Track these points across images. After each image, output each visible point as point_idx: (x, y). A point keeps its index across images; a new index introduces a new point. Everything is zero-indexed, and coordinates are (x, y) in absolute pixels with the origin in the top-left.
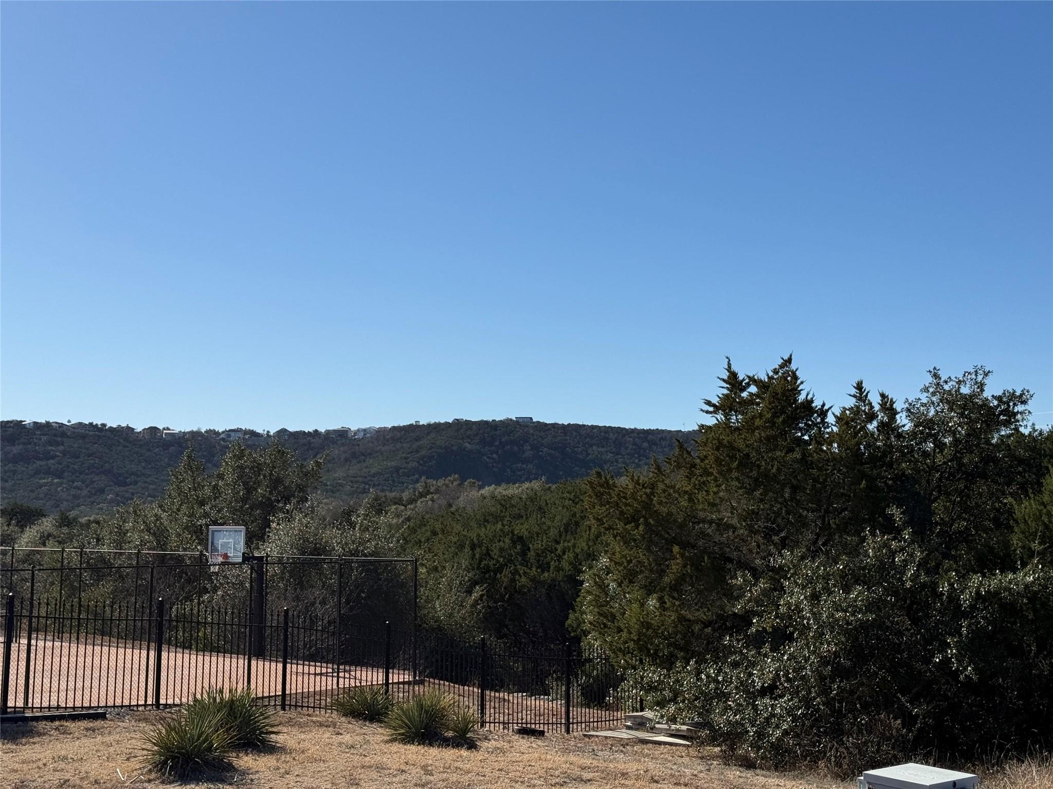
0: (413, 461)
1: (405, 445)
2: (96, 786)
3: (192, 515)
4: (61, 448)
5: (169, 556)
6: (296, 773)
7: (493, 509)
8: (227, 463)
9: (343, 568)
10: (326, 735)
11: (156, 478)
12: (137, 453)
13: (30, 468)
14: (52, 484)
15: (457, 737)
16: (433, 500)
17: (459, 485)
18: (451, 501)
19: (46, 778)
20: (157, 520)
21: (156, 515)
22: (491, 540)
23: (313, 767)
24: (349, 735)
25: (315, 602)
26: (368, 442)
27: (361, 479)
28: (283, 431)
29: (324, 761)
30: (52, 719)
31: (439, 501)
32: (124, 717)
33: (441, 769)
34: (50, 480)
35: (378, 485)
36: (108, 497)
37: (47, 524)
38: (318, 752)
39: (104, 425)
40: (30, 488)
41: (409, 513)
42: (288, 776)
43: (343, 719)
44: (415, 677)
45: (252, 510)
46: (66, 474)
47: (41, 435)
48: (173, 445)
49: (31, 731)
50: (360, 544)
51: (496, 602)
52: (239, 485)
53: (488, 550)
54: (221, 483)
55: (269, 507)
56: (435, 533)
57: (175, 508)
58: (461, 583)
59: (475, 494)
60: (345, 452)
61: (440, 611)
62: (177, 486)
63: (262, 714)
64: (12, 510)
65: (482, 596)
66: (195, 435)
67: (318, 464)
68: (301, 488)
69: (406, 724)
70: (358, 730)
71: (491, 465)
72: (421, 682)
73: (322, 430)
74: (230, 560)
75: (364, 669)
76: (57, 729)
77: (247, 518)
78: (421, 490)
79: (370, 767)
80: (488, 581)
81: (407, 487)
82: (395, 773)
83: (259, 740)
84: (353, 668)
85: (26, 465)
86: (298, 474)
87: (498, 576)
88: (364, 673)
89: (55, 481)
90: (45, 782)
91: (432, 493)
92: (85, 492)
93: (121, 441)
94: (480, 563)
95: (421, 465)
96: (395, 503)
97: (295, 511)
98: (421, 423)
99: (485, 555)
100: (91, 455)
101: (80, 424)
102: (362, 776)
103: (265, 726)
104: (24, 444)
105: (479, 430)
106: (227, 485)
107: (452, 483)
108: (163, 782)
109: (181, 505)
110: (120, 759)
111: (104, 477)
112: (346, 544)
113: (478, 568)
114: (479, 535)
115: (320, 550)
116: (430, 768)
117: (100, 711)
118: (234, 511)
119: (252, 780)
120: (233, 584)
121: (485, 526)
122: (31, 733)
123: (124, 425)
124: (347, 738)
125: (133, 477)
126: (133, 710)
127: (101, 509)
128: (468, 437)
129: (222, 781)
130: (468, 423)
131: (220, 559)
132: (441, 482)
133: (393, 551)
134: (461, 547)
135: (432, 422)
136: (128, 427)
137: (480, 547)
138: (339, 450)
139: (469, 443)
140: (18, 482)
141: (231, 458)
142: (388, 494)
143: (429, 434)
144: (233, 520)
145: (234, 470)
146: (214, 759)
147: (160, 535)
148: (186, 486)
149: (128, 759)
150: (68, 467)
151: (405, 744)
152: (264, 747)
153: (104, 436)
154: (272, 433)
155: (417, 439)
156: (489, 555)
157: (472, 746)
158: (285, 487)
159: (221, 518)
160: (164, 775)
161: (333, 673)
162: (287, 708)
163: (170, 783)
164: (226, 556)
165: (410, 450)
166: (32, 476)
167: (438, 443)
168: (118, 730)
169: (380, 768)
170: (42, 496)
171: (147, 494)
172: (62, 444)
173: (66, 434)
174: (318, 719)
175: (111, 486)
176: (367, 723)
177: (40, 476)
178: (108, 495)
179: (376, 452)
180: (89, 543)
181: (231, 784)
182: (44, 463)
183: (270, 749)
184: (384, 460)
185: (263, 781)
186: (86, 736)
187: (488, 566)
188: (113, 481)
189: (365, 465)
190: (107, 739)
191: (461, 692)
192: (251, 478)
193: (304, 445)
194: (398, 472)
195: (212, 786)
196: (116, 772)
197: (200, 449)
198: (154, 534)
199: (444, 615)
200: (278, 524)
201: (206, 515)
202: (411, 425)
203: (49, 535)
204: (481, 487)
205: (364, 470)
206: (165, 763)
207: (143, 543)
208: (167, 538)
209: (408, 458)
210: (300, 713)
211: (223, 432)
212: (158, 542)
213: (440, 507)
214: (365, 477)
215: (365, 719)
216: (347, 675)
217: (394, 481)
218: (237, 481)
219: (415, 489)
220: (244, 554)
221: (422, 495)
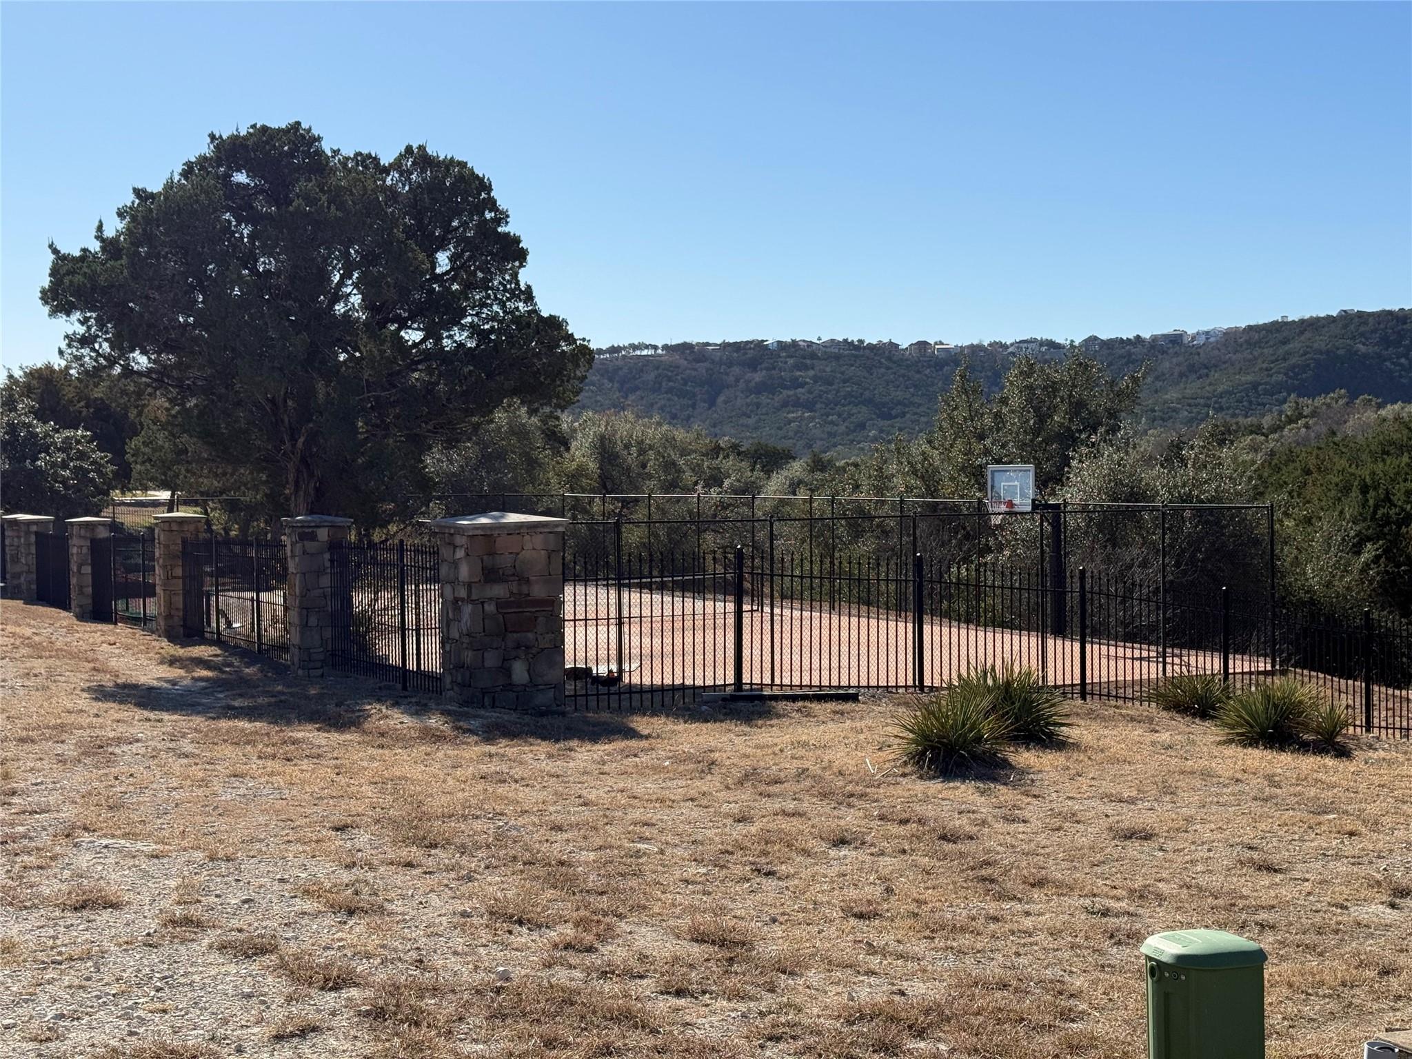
0: (1279, 373)
1: (1266, 351)
2: (840, 778)
3: (968, 452)
4: (811, 373)
5: (941, 507)
6: (1091, 776)
7: (1396, 436)
8: (1011, 383)
9: (1169, 518)
10: (1137, 733)
11: (928, 408)
12: (903, 376)
13: (776, 399)
14: (801, 418)
15: (1321, 741)
16: (1307, 426)
17: (1347, 404)
18: (1335, 427)
19: (782, 766)
20: (925, 459)
21: (923, 453)
22: (1393, 480)
23: (1113, 769)
24: (1169, 733)
25: (1133, 565)
26: (1213, 349)
27: (1202, 401)
28: (1093, 339)
29: (1129, 763)
30: (794, 698)
31: (1317, 428)
32: (880, 700)
33: (1293, 781)
34: (799, 413)
35: (1228, 408)
36: (870, 434)
37: (797, 468)
38: (1122, 752)
39: (861, 342)
40: (777, 425)
41: (1271, 446)
42: (1080, 778)
43: (1164, 714)
44: (1273, 666)
45: (1047, 444)
46: (818, 406)
47: (786, 357)
48: (947, 364)
49: (769, 712)
50: (1194, 485)
51: (1398, 566)
52: (1029, 412)
53: (1387, 493)
54: (1005, 410)
55: (1069, 439)
56: (1308, 472)
57: (947, 445)
58: (1343, 539)
59: (1370, 416)
60: (1179, 365)
61: (1313, 577)
62: (948, 414)
63: (1047, 701)
64: (756, 451)
65: (1377, 558)
66: (975, 349)
67: (1135, 380)
68: (1113, 414)
69: (1248, 723)
70: (1182, 727)
71: (1397, 374)
72: (1284, 673)
73: (1146, 335)
74: (1016, 509)
75: (1201, 653)
76: (799, 710)
77: (1039, 454)
78: (1289, 413)
79: (1192, 773)
80: (1388, 537)
81: (1270, 411)
82: (1227, 782)
83: (1044, 733)
84: (1185, 652)
85: (771, 396)
86: (1108, 395)
87: (1404, 530)
88: (1201, 659)
89: (806, 415)
90: (780, 771)
91: (1306, 417)
92: (842, 428)
93: (883, 360)
94: (1375, 513)
95: (1291, 378)
96: (1251, 433)
97: (1102, 444)
98: (1290, 319)
99: (1383, 501)
100: (845, 381)
101: (832, 340)
102: (1179, 783)
103: (1052, 715)
104: (767, 369)
105: (1379, 324)
106: (1013, 412)
107: (1337, 402)
108: (921, 778)
109: (955, 439)
110: (870, 748)
111: (864, 409)
112: (1176, 486)
113: (1373, 518)
114: (1373, 473)
115: (1137, 494)
116: (1277, 779)
117: (851, 691)
118: (1022, 446)
119: (1033, 781)
120: (1023, 540)
121: (1384, 460)
122: (767, 714)
123: (885, 340)
124: (1165, 737)
125: (899, 407)
126: (892, 692)
127: (863, 449)
128: (1362, 335)
129: (994, 780)
130: (1361, 315)
131: (1003, 508)
132: (1319, 401)
133: (1241, 496)
134: (1346, 490)
135: (1307, 316)
136: (891, 343)
137: (1375, 489)
138: (1171, 363)
139: (1364, 344)
140: (763, 417)
141: (1016, 376)
142: (1241, 420)
143: (1302, 333)
144: (1022, 457)
145: (1021, 392)
146: (984, 752)
147: (930, 479)
148: (960, 415)
149: (880, 749)
150: (820, 396)
151: (1244, 746)
152: (1051, 742)
153: (863, 356)
154: (1076, 343)
155: (1285, 342)
156: (1390, 501)
157: (1343, 753)
158: (1090, 413)
159: (1006, 456)
160: (922, 769)
161: (1157, 657)
162: (1088, 697)
163: (930, 779)
164: (1010, 504)
165: (1273, 358)
166: (779, 410)
167: (1316, 345)
168: (872, 715)
169: (1206, 774)
170: (791, 434)
171: (917, 428)
172: (813, 368)
173: (817, 355)
174: (1129, 712)
175: (873, 419)
176: (1197, 720)
177: (787, 409)
178: (870, 431)
179: (1224, 363)
180: (844, 490)
181: (1005, 784)
182: (791, 393)
183: (1060, 745)
184: (1235, 374)
185: (1046, 783)
186: (833, 720)
187: (1387, 516)
188: (875, 413)
189: (1208, 382)
190: (858, 724)
191: (1343, 688)
192: (1045, 401)
193: (1122, 357)
194: (1257, 391)
195: (982, 785)
196: (866, 763)
197: (983, 368)
198: (922, 478)
199: (1320, 584)
200: (1081, 461)
201: (987, 452)
202: (1276, 322)
203: (800, 482)
204: (1380, 406)
205: (1207, 388)
206: (923, 753)
207: (909, 489)
208: (938, 483)
209: (1271, 369)
210: (1105, 705)
211: (1012, 345)
212: (928, 488)
213: (1318, 437)
214: (1209, 398)
215: (1194, 715)
216: (1177, 660)
217: (1250, 402)
218: (1025, 406)
219: (1280, 413)
220: (1033, 501)
221: (1290, 421)
